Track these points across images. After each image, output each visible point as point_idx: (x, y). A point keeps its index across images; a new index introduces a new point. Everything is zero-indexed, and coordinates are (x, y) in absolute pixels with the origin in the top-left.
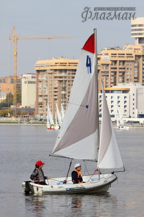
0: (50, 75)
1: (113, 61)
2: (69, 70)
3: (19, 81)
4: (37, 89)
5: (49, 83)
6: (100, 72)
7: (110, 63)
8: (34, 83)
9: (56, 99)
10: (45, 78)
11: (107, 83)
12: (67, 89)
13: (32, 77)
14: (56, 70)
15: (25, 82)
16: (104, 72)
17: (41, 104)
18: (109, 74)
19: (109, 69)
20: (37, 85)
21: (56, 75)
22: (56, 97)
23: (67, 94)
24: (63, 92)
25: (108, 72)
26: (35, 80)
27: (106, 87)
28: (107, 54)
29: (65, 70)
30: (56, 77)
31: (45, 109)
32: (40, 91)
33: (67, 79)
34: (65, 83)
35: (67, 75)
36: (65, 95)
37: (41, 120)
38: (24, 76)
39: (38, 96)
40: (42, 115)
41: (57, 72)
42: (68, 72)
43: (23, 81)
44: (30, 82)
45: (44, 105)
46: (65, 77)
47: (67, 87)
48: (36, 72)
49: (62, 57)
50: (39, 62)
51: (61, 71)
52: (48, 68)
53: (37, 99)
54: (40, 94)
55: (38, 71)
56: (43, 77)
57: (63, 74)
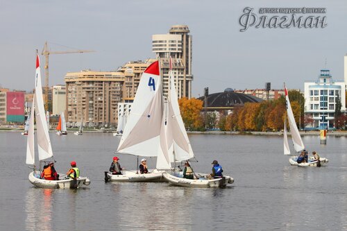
0: (79, 87)
1: (136, 73)
2: (96, 82)
3: (51, 92)
4: (67, 99)
5: (78, 93)
6: (124, 83)
7: (134, 75)
8: (64, 93)
9: (84, 108)
10: (74, 89)
11: (130, 93)
12: (94, 99)
13: (62, 88)
14: (84, 82)
15: (56, 93)
16: (128, 84)
17: (71, 112)
18: (133, 86)
19: (133, 81)
20: (67, 95)
21: (84, 86)
22: (84, 106)
23: (95, 104)
24: (91, 102)
25: (131, 84)
26: (65, 91)
27: (130, 97)
28: (131, 67)
29: (93, 82)
30: (84, 88)
31: (74, 117)
32: (69, 100)
33: (94, 90)
34: (93, 94)
35: (94, 86)
36: (92, 104)
37: (70, 127)
38: (54, 87)
39: (68, 105)
40: (71, 122)
41: (85, 83)
42: (95, 83)
43: (54, 91)
44: (60, 93)
45: (74, 114)
46: (93, 88)
47: (95, 97)
48: (65, 84)
49: (90, 70)
50: (69, 75)
51: (88, 82)
52: (77, 80)
53: (67, 108)
54: (70, 104)
55: (68, 83)
56: (72, 88)
57: (91, 85)
